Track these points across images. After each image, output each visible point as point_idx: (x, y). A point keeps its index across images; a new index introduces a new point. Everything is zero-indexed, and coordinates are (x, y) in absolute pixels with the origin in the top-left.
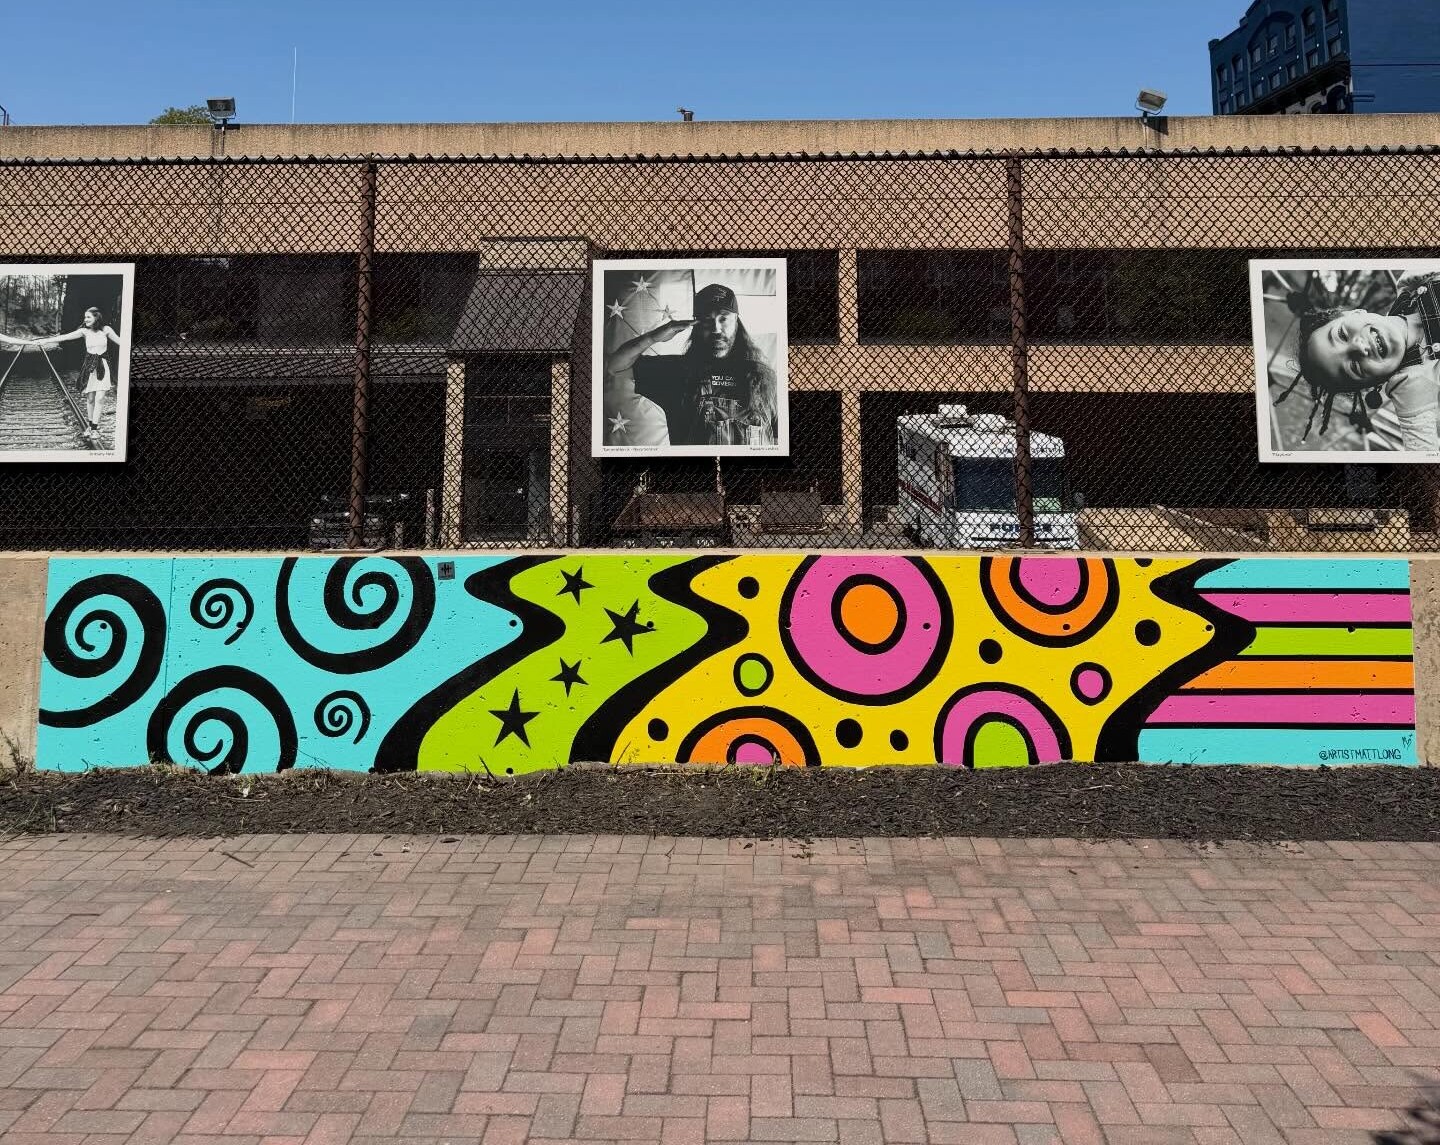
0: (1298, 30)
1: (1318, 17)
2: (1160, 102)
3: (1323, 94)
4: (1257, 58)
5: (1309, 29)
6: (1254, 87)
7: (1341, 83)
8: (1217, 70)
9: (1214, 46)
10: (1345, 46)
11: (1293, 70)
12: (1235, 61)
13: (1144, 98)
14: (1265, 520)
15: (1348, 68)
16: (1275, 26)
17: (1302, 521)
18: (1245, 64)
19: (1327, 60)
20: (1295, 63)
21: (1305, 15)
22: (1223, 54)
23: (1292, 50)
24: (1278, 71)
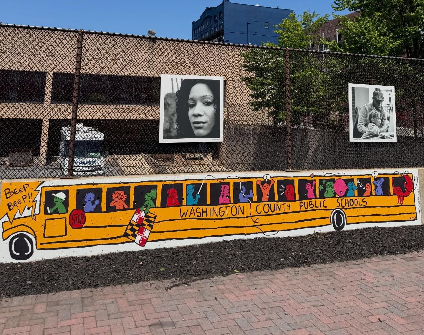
0: (213, 21)
1: (218, 18)
2: (154, 34)
3: (217, 39)
4: (203, 28)
5: (216, 21)
6: (202, 35)
7: (221, 36)
8: (194, 30)
9: (194, 23)
10: (223, 27)
11: (211, 32)
12: (198, 28)
13: (150, 32)
14: (173, 157)
15: (223, 32)
16: (208, 20)
17: (184, 157)
18: (200, 29)
19: (219, 29)
20: (212, 30)
21: (215, 17)
22: (196, 26)
23: (212, 26)
24: (208, 32)
